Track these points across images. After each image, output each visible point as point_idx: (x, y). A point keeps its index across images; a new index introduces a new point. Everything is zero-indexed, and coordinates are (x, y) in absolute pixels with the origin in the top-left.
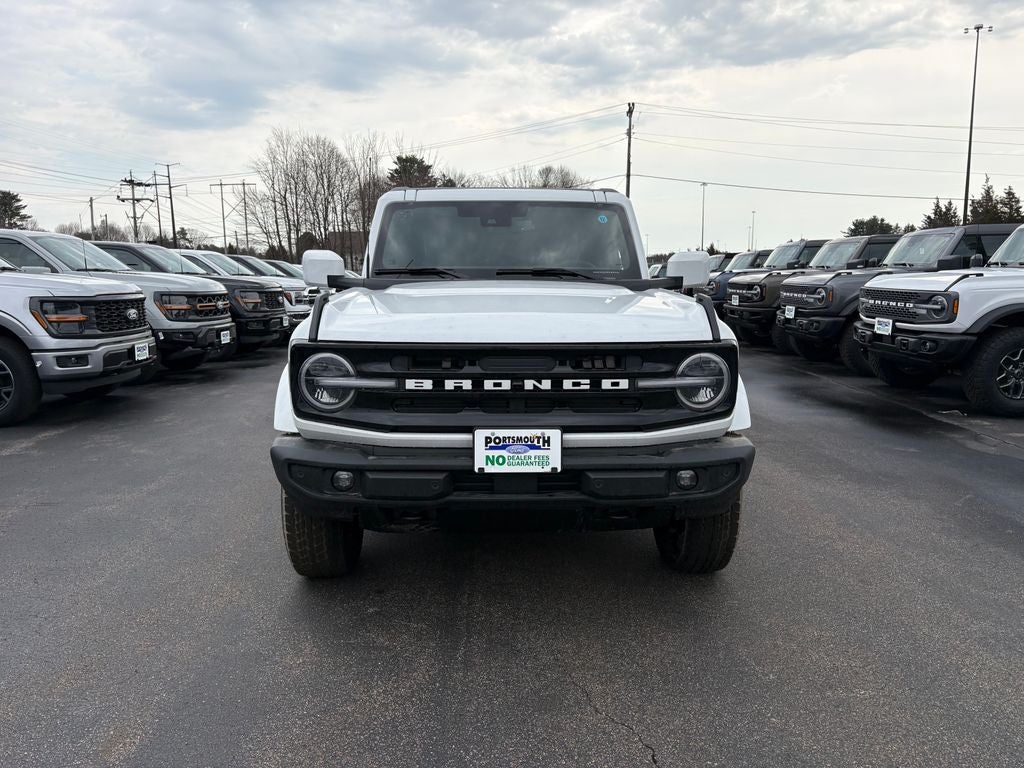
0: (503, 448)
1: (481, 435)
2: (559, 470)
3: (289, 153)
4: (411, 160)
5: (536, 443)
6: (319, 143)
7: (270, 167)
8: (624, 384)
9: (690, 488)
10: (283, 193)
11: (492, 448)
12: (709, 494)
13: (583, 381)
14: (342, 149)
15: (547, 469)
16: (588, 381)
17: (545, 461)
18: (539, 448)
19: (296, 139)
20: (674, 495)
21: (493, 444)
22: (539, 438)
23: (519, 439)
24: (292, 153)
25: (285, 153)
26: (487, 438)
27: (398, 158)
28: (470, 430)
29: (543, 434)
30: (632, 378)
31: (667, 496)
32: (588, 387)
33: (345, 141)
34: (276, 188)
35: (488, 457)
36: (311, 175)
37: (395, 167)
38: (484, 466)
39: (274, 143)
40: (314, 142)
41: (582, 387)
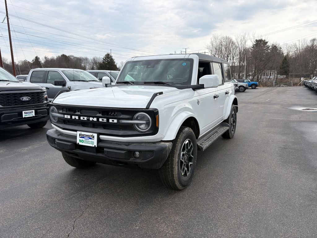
0: (83, 137)
1: (78, 133)
2: (96, 147)
3: (217, 42)
4: (261, 41)
5: (91, 137)
6: (227, 38)
7: (211, 47)
8: (115, 121)
9: (138, 158)
10: (214, 54)
11: (81, 137)
12: (143, 161)
13: (104, 119)
14: (234, 40)
15: (93, 146)
16: (106, 119)
17: (93, 143)
18: (91, 139)
19: (219, 38)
20: (132, 160)
21: (81, 136)
22: (92, 136)
23: (87, 135)
24: (218, 42)
25: (216, 42)
26: (80, 134)
27: (256, 40)
28: (76, 131)
29: (93, 135)
30: (118, 119)
31: (130, 159)
32: (106, 121)
33: (236, 36)
34: (213, 53)
35: (80, 140)
36: (223, 48)
37: (255, 43)
38: (79, 142)
39: (213, 40)
40: (225, 38)
41: (104, 121)
